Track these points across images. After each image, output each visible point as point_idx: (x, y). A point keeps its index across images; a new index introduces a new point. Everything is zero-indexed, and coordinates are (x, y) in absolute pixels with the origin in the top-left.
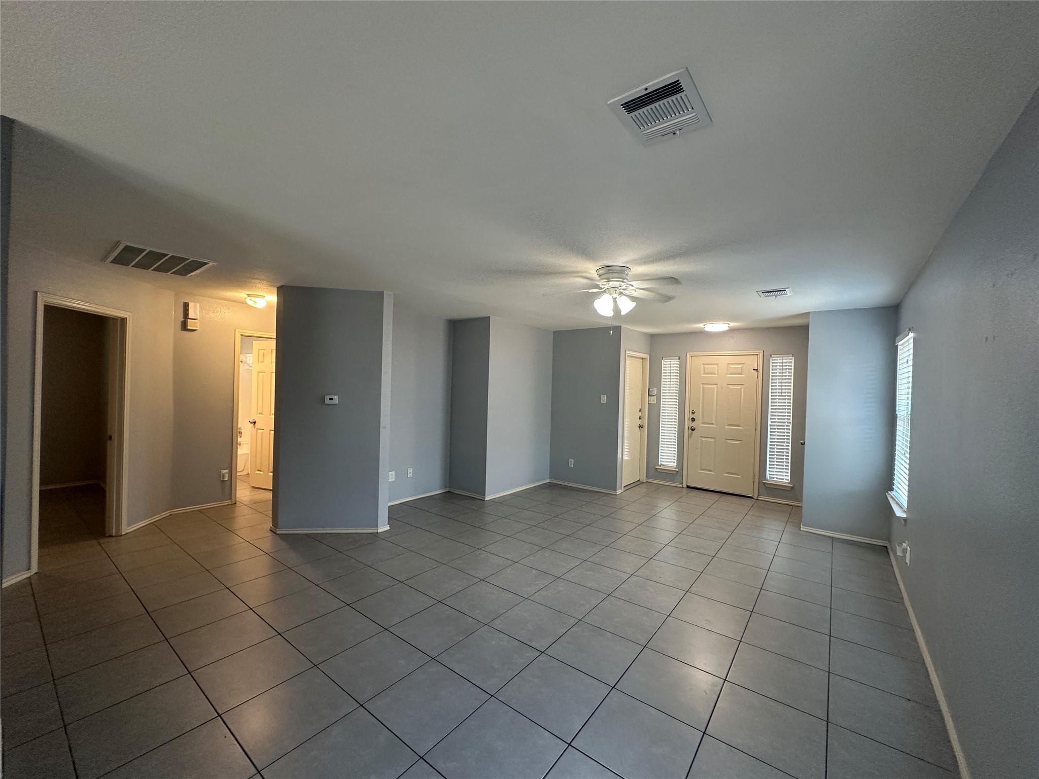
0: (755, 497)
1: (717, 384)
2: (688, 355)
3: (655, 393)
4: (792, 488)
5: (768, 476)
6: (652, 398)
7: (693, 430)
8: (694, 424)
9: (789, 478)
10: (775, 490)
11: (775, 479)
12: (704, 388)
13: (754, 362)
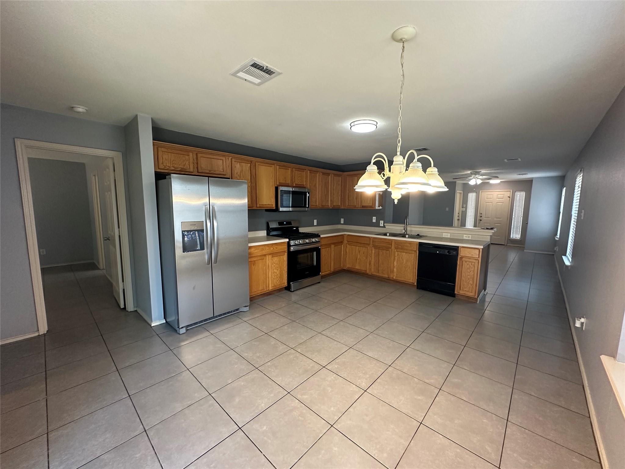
0: (506, 244)
1: (492, 203)
2: (480, 192)
3: (465, 206)
4: (521, 240)
5: (511, 237)
6: (463, 208)
7: (481, 220)
8: (481, 218)
9: (520, 237)
10: (515, 241)
11: (514, 238)
12: (486, 205)
13: (509, 194)
